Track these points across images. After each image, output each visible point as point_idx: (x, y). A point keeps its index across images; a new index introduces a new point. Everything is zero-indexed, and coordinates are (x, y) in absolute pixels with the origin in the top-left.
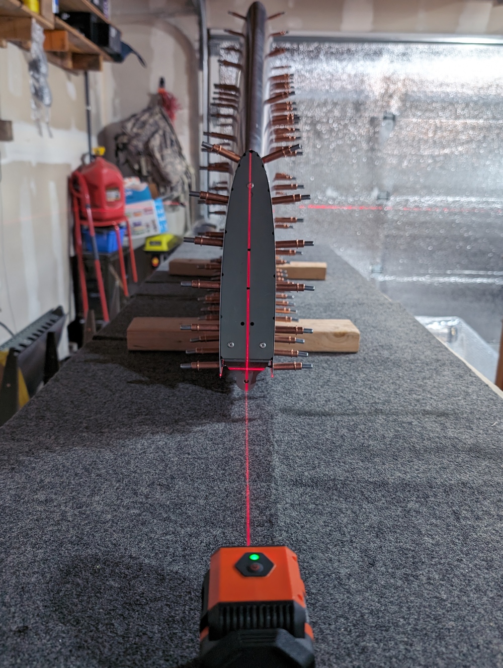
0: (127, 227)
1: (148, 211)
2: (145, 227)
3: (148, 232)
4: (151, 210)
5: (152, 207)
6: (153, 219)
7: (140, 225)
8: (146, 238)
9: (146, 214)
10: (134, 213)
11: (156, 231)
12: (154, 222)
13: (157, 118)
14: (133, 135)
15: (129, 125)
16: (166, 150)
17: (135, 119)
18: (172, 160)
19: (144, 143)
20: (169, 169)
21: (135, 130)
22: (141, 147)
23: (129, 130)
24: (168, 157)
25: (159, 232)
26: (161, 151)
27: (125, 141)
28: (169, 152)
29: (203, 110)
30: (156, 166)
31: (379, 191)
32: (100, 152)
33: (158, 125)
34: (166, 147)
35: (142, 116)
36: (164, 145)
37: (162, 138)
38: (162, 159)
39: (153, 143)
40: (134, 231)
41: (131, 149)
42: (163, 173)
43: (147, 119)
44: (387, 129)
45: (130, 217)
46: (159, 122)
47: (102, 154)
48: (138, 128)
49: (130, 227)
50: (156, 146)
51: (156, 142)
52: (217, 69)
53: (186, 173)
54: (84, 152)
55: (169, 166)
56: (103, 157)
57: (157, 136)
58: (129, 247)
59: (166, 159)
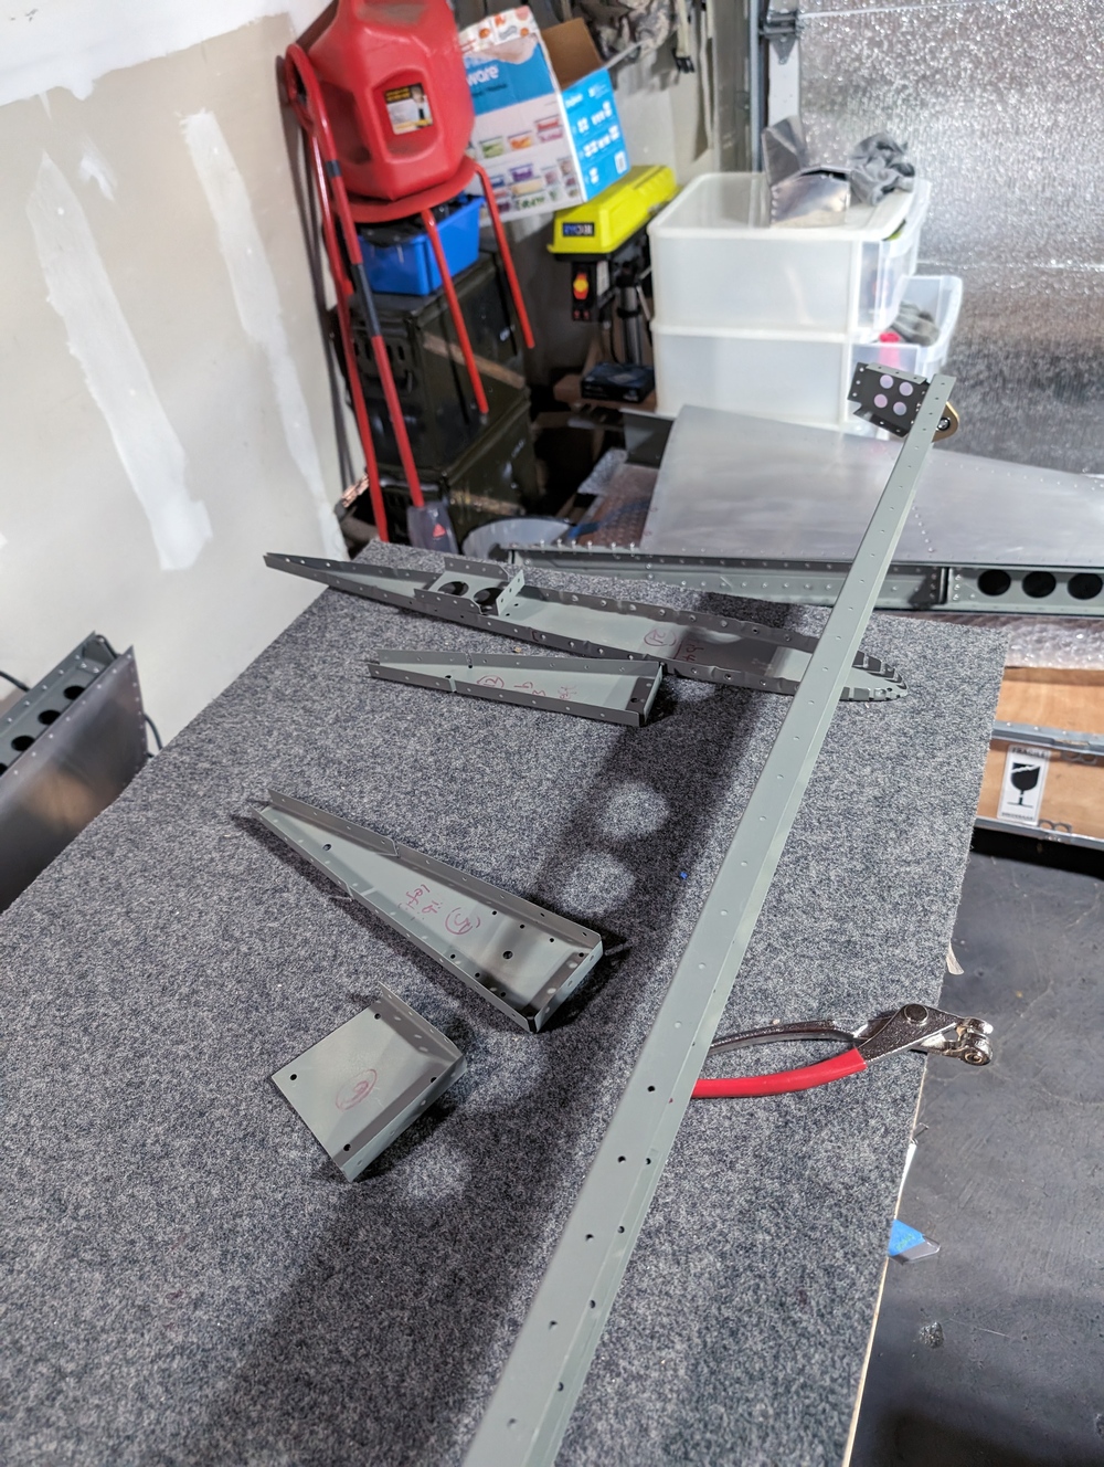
1: (548, 128)
2: (543, 182)
3: (553, 195)
4: (556, 124)
5: (557, 115)
6: (562, 154)
7: (528, 175)
8: (556, 214)
9: (543, 140)
10: (510, 137)
11: (572, 194)
12: (565, 164)
25: (583, 196)
40: (515, 195)
45: (501, 152)
49: (500, 184)
58: (500, 252)
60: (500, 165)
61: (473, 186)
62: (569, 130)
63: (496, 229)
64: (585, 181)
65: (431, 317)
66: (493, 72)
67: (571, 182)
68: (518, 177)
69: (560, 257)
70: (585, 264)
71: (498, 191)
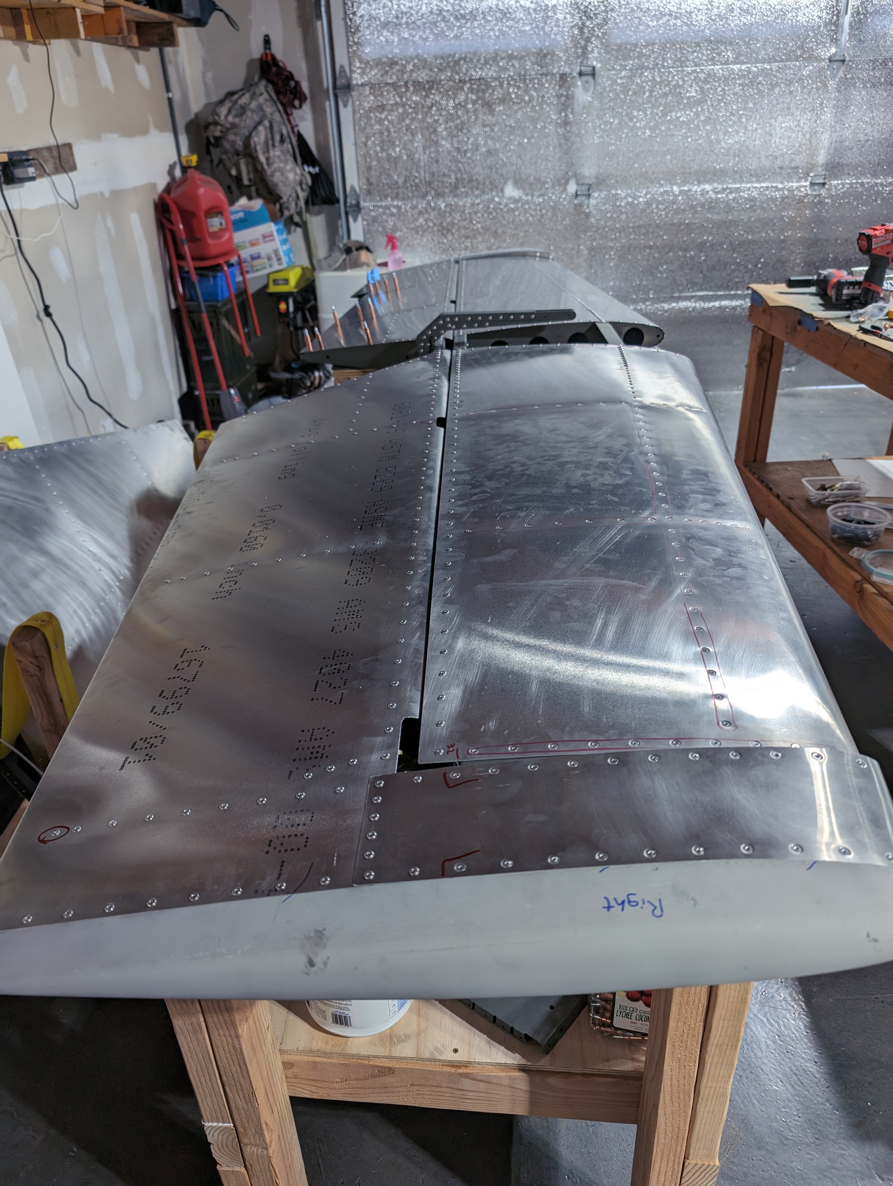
0: (240, 263)
2: (265, 260)
3: (271, 266)
4: (271, 235)
5: (272, 232)
6: (274, 247)
7: (258, 257)
8: (268, 275)
9: (265, 242)
10: (250, 242)
11: (280, 264)
12: (276, 252)
13: (261, 100)
14: (228, 126)
15: (223, 111)
16: (274, 150)
17: (231, 101)
18: (282, 165)
19: (244, 138)
20: (277, 178)
21: (230, 118)
22: (239, 143)
23: (222, 118)
24: (277, 160)
25: (285, 265)
26: (267, 150)
27: (218, 134)
28: (278, 153)
29: (327, 81)
30: (261, 173)
31: (578, 184)
32: (191, 161)
33: (262, 110)
34: (274, 146)
35: (240, 97)
36: (270, 142)
37: (268, 131)
38: (268, 164)
39: (256, 139)
40: (252, 266)
41: (226, 145)
42: (270, 183)
43: (247, 102)
44: (586, 90)
45: (245, 248)
46: (264, 106)
47: (194, 163)
48: (235, 116)
49: (245, 262)
50: (259, 143)
51: (259, 138)
52: (341, 15)
53: (301, 184)
54: (171, 162)
55: (278, 174)
56: (197, 168)
57: (261, 128)
58: (245, 291)
59: (273, 163)
60: (245, 254)
61: (234, 260)
62: (277, 238)
63: (244, 281)
64: (285, 259)
65: (224, 310)
66: (241, 215)
67: (279, 259)
68: (253, 258)
69: (271, 295)
70: (284, 297)
71: (244, 265)
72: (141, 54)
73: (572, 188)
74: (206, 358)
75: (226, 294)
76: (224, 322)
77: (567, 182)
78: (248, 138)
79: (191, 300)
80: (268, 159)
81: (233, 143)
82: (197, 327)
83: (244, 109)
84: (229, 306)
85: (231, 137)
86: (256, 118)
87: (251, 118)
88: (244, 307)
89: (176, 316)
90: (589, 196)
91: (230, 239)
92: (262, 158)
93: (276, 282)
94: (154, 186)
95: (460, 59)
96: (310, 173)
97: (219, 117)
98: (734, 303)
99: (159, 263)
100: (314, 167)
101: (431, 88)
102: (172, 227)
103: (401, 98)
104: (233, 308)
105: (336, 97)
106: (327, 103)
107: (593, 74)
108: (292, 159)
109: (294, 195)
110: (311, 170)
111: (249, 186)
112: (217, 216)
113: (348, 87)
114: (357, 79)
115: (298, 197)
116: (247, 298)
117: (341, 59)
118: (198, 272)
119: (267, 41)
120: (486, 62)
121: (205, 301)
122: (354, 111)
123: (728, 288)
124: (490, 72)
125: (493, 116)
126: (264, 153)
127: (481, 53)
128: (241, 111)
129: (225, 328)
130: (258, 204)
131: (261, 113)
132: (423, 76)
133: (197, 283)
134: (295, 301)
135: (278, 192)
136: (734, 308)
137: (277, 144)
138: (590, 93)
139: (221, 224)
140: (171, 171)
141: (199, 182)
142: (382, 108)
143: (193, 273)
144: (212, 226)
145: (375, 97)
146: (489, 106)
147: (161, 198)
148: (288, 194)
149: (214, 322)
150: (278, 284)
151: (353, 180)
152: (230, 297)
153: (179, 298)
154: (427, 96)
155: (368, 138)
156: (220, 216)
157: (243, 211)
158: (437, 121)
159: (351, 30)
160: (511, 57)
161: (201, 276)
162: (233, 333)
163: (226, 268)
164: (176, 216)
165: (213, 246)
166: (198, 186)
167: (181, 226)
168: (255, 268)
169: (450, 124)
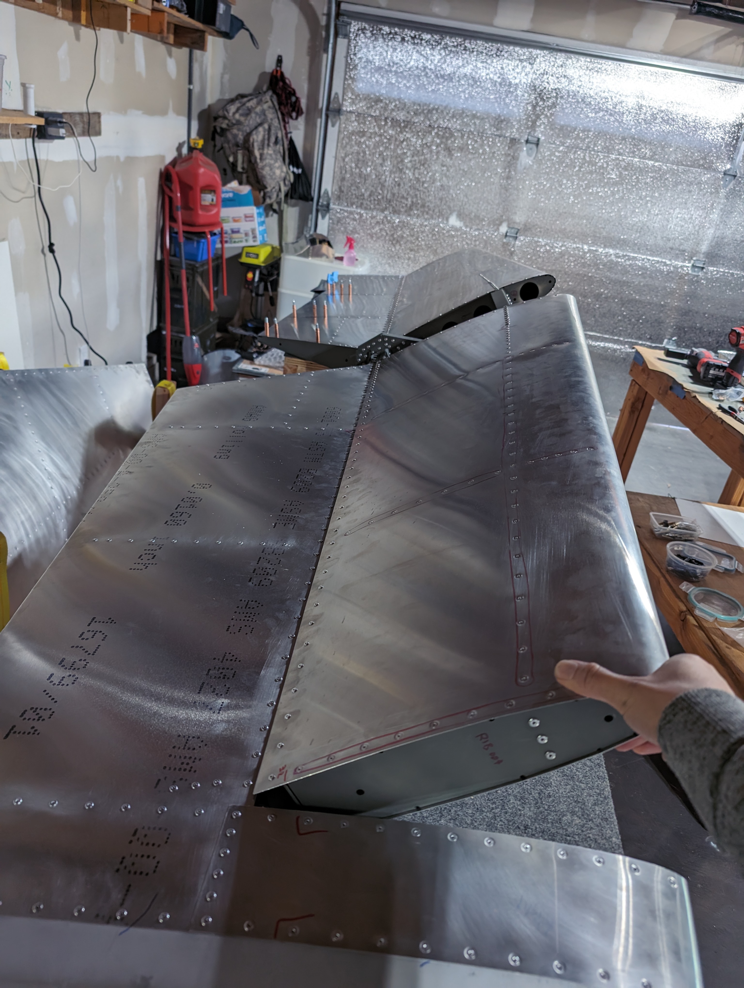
1: (248, 217)
2: (243, 235)
3: (246, 241)
4: (252, 217)
5: (253, 214)
6: (253, 227)
7: (238, 232)
8: (243, 248)
9: (246, 221)
10: (233, 218)
11: (254, 241)
12: (253, 231)
13: (265, 106)
14: (234, 122)
15: (232, 108)
16: (268, 149)
17: (240, 103)
18: (272, 162)
19: (245, 134)
20: (266, 172)
21: (237, 116)
22: (241, 137)
23: (231, 114)
24: (269, 157)
25: (258, 243)
26: (262, 148)
27: (224, 126)
28: (271, 152)
29: (322, 103)
30: (253, 164)
31: (509, 227)
32: (198, 144)
33: (265, 115)
34: (268, 145)
35: (249, 101)
36: (266, 142)
37: (267, 133)
38: (261, 159)
39: (255, 137)
40: (231, 238)
41: (230, 136)
42: (259, 175)
43: (254, 106)
44: (529, 155)
45: (228, 222)
46: (267, 112)
47: (200, 146)
48: (241, 115)
49: (226, 233)
50: (257, 141)
51: (258, 137)
52: (344, 54)
53: (284, 180)
54: (181, 141)
55: (267, 169)
56: (201, 150)
57: (261, 129)
58: (221, 256)
59: (266, 159)
60: (227, 227)
61: (217, 230)
62: (257, 219)
63: (222, 248)
64: (259, 238)
65: (200, 270)
66: (231, 195)
67: (255, 237)
68: (233, 232)
69: (243, 264)
70: (252, 268)
71: (225, 235)
72: (174, 50)
73: (504, 229)
74: (178, 306)
75: (205, 257)
76: (199, 280)
77: (500, 224)
78: (248, 135)
79: (175, 256)
80: (261, 155)
81: (235, 136)
82: (175, 278)
83: (249, 111)
84: (206, 267)
85: (235, 131)
86: (259, 121)
87: (254, 120)
88: (217, 269)
89: (159, 266)
90: (516, 238)
91: (218, 213)
92: (257, 153)
93: (248, 255)
94: (163, 158)
95: (433, 109)
96: (293, 172)
97: (228, 113)
98: (616, 346)
99: (154, 221)
100: (298, 168)
101: (406, 127)
102: (171, 195)
103: (380, 129)
104: (208, 270)
105: (327, 116)
106: (319, 120)
107: (537, 144)
108: (281, 159)
109: (277, 188)
110: (295, 170)
111: (242, 173)
112: (210, 193)
113: (339, 111)
114: (347, 106)
115: (280, 190)
116: (222, 263)
117: (337, 88)
118: (185, 235)
119: (280, 61)
120: (453, 116)
121: (186, 259)
122: (339, 132)
123: (612, 333)
124: (455, 124)
125: (451, 159)
126: (259, 149)
127: (451, 108)
128: (248, 112)
129: (198, 283)
130: (246, 189)
131: (263, 117)
132: (401, 116)
133: (182, 244)
134: (261, 273)
135: (265, 183)
136: (615, 350)
137: (271, 144)
138: (532, 158)
139: (213, 200)
140: (179, 148)
141: (200, 162)
142: (362, 134)
143: (181, 234)
144: (204, 200)
145: (359, 124)
146: (449, 150)
147: (167, 169)
148: (272, 186)
149: (191, 278)
150: (250, 257)
151: (328, 185)
152: (208, 259)
153: (165, 252)
154: (401, 132)
155: (346, 155)
156: (213, 194)
157: (233, 192)
158: (405, 154)
159: (349, 66)
160: (474, 116)
161: (187, 239)
162: (205, 289)
163: (209, 236)
164: (176, 186)
165: (202, 216)
166: (199, 166)
167: (179, 195)
168: (233, 240)
169: (416, 158)
